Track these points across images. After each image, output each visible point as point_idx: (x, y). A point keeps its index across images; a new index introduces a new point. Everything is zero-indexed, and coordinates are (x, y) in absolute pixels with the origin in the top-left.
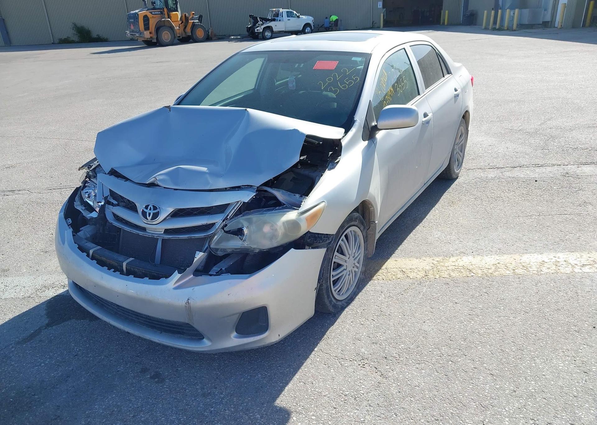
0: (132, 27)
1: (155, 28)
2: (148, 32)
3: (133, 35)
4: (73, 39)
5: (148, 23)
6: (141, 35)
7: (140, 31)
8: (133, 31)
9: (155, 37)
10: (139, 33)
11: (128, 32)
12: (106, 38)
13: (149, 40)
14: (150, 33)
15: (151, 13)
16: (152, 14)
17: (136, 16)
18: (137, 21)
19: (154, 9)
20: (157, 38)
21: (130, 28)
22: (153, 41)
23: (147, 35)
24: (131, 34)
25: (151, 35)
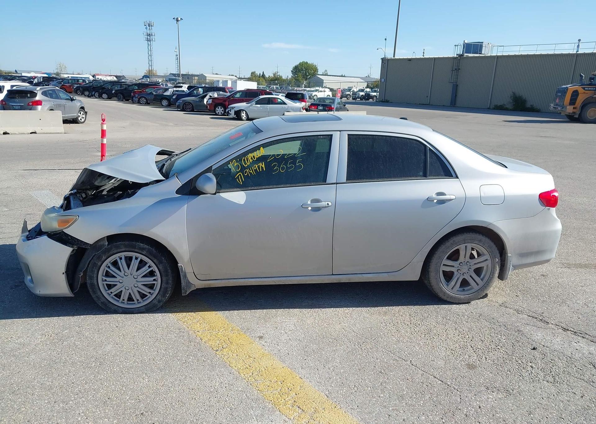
0: (557, 101)
1: (581, 104)
2: (572, 107)
3: (555, 108)
4: (508, 107)
5: (576, 99)
6: (563, 109)
7: (564, 105)
8: (557, 104)
9: (578, 113)
10: (562, 107)
11: (552, 105)
12: (539, 108)
13: (570, 114)
14: (574, 108)
15: (584, 88)
16: (585, 90)
17: (565, 91)
18: (564, 95)
19: (590, 85)
20: (580, 115)
21: (555, 102)
22: (575, 116)
23: (570, 109)
24: (554, 107)
25: (575, 110)
